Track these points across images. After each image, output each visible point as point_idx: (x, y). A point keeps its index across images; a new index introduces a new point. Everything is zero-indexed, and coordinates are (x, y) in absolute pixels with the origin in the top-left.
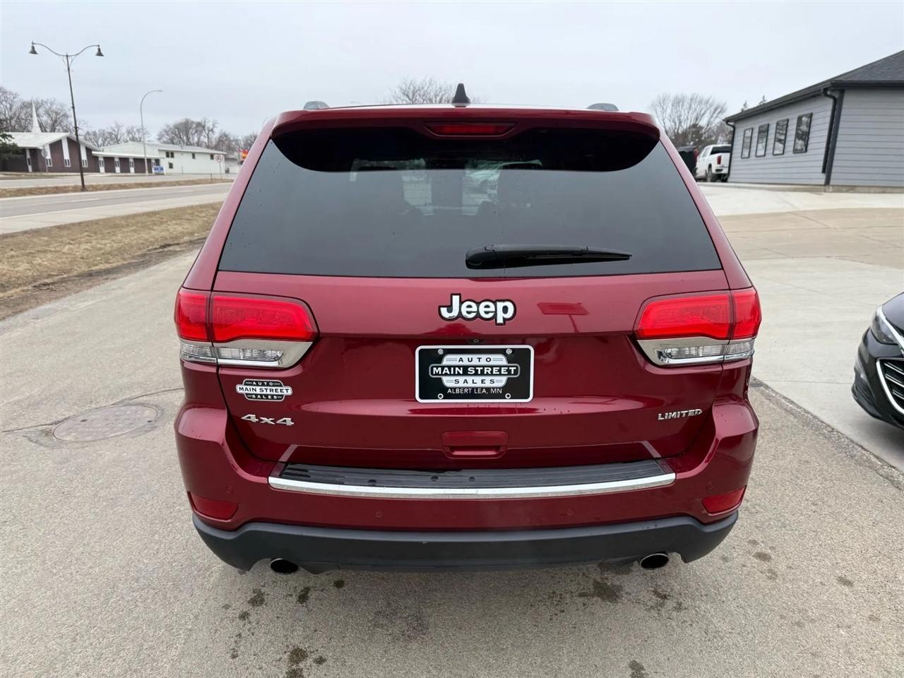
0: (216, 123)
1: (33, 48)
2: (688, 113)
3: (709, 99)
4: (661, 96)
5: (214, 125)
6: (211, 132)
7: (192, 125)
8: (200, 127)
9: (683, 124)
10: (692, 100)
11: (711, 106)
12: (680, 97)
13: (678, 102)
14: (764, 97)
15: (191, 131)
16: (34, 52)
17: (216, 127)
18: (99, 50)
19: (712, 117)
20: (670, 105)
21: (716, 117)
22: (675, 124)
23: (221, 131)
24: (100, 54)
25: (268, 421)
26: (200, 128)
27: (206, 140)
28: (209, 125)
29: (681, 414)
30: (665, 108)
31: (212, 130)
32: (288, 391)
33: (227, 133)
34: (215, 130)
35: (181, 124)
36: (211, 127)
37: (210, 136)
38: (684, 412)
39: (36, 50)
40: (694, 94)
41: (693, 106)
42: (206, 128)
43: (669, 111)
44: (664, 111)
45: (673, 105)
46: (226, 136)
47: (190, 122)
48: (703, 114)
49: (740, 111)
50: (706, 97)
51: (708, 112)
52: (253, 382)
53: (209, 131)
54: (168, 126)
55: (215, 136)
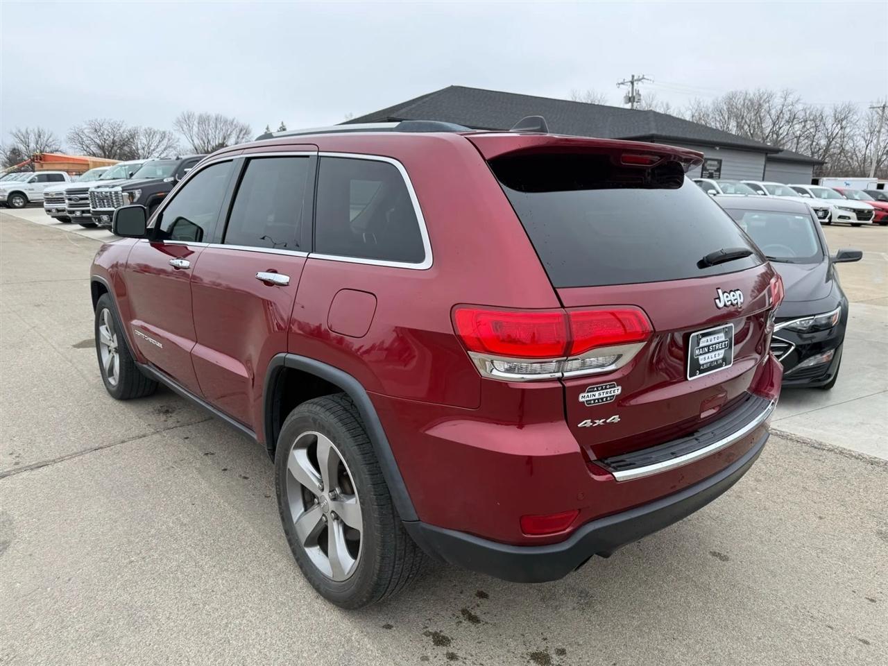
2: (215, 132)
3: (233, 120)
4: (185, 113)
9: (211, 142)
10: (216, 119)
11: (236, 127)
12: (204, 116)
13: (203, 121)
14: (282, 123)
19: (238, 137)
20: (196, 123)
21: (243, 138)
22: (204, 143)
25: (600, 422)
30: (191, 125)
32: (618, 391)
40: (218, 115)
41: (219, 126)
43: (195, 129)
44: (190, 129)
45: (199, 123)
48: (230, 135)
49: (263, 134)
50: (230, 118)
51: (234, 132)
52: (594, 388)
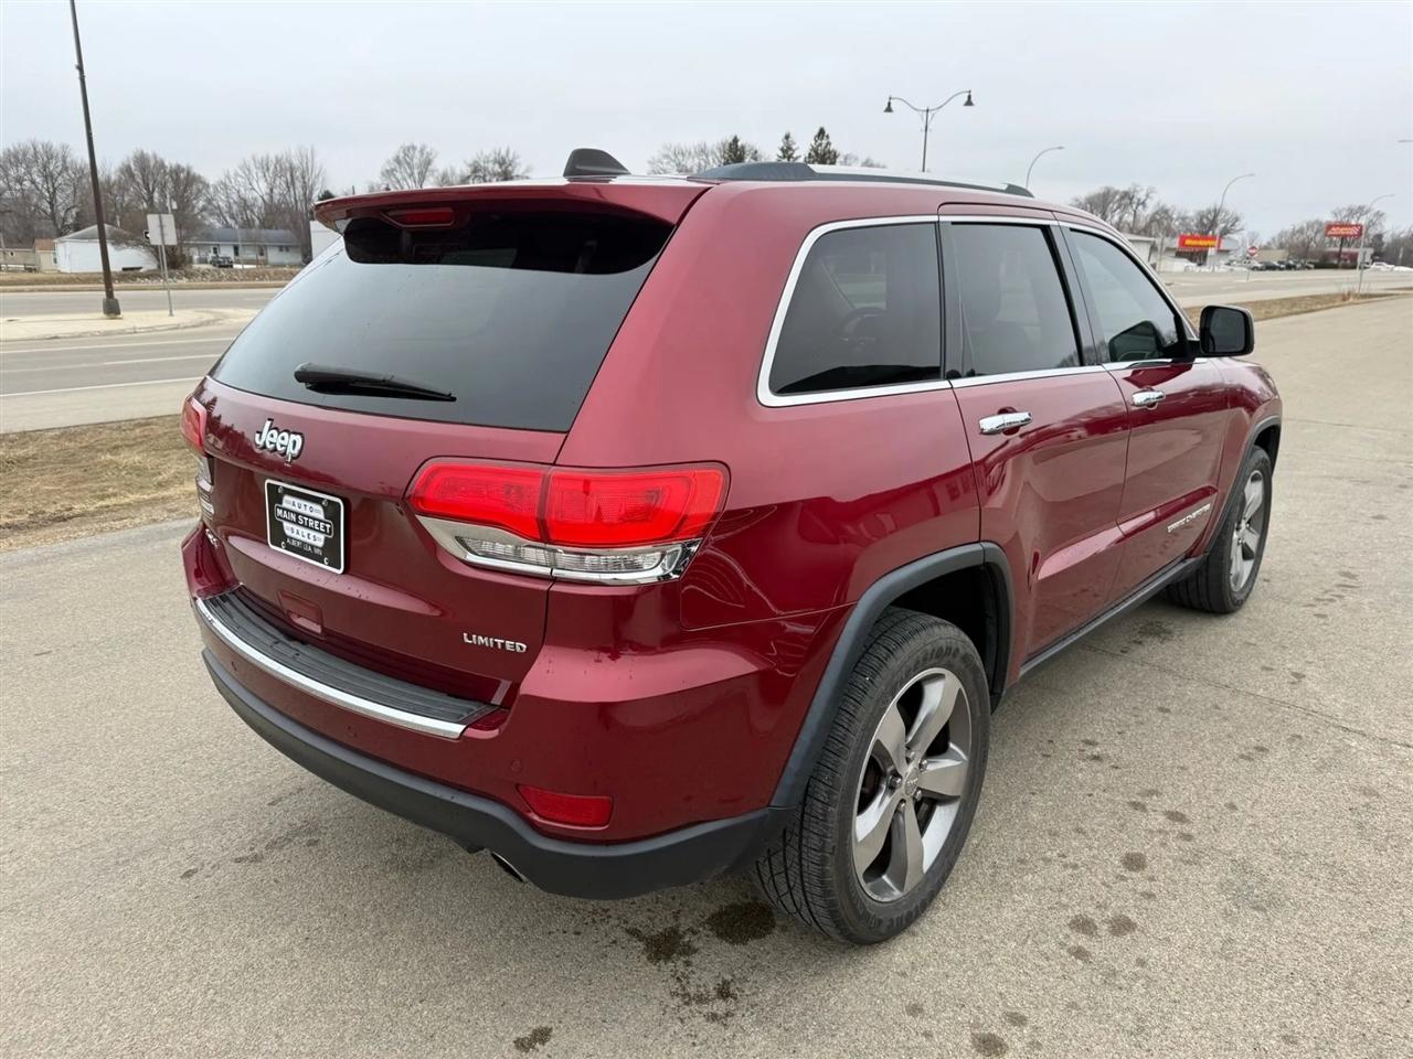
0: (1152, 192)
1: (889, 104)
5: (1147, 196)
6: (1140, 207)
7: (1114, 197)
8: (1127, 197)
15: (1111, 205)
16: (889, 109)
17: (1152, 198)
18: (969, 97)
23: (1158, 204)
24: (969, 103)
26: (1127, 201)
27: (1131, 219)
28: (1141, 195)
29: (495, 643)
31: (1143, 203)
33: (1169, 206)
34: (1148, 202)
35: (1098, 196)
36: (1143, 198)
37: (1138, 213)
38: (499, 641)
39: (892, 106)
42: (1135, 200)
46: (1166, 212)
47: (1112, 192)
53: (1138, 205)
54: (1077, 200)
55: (1146, 213)
